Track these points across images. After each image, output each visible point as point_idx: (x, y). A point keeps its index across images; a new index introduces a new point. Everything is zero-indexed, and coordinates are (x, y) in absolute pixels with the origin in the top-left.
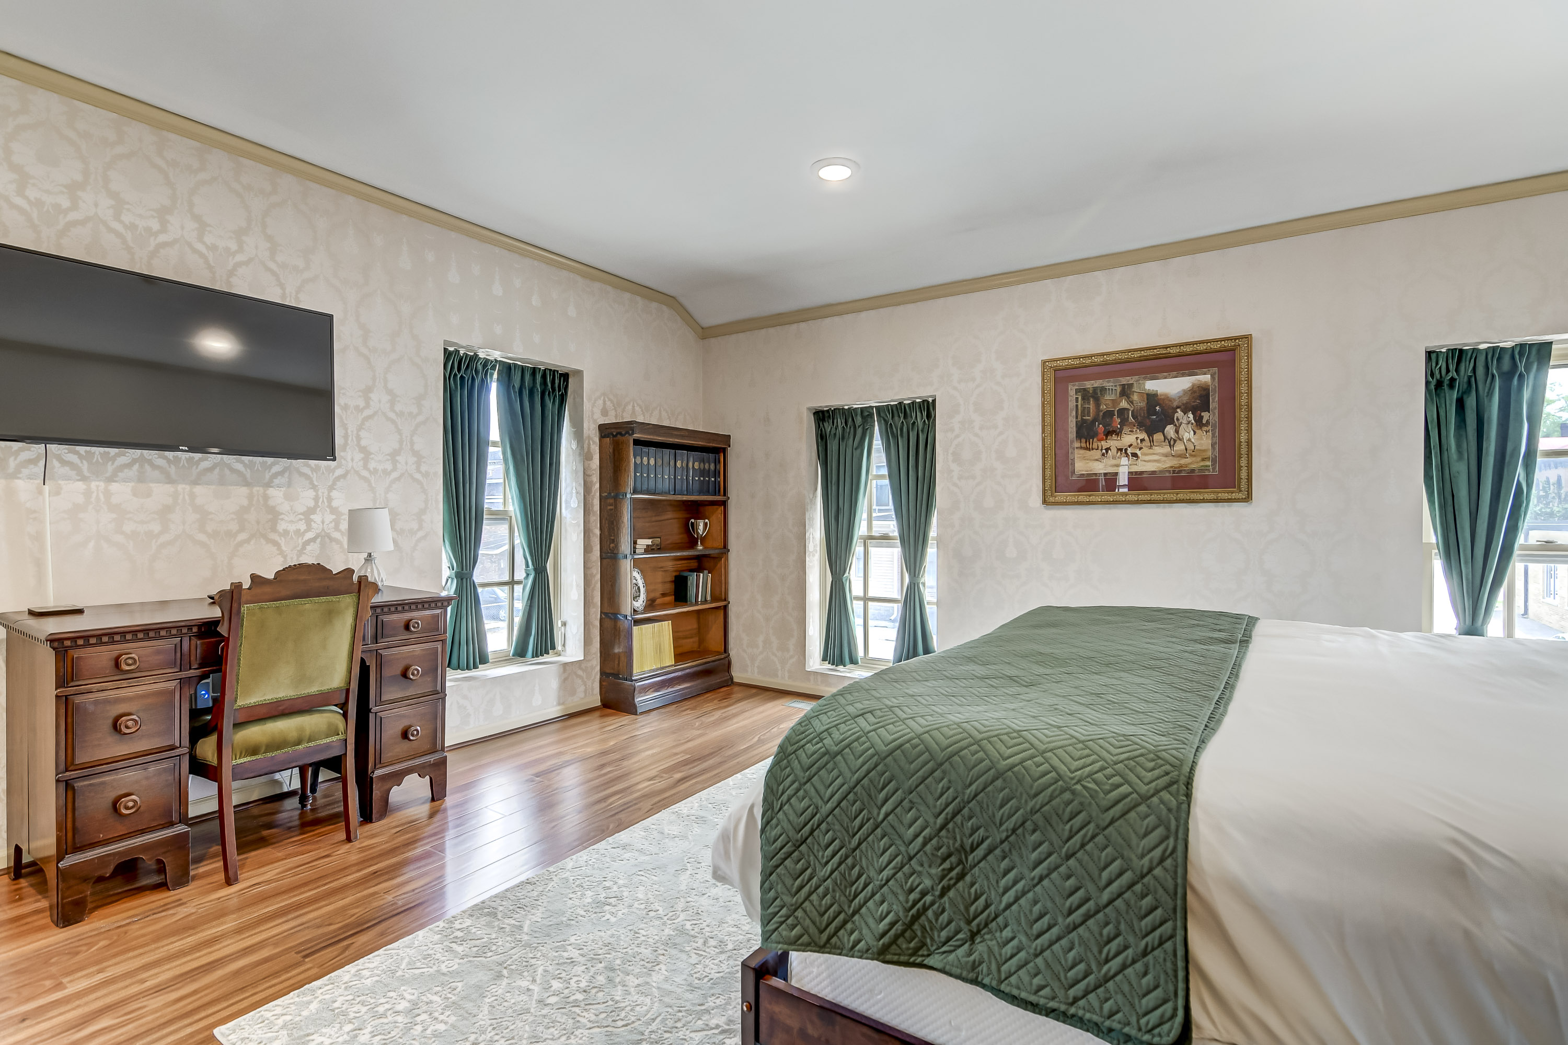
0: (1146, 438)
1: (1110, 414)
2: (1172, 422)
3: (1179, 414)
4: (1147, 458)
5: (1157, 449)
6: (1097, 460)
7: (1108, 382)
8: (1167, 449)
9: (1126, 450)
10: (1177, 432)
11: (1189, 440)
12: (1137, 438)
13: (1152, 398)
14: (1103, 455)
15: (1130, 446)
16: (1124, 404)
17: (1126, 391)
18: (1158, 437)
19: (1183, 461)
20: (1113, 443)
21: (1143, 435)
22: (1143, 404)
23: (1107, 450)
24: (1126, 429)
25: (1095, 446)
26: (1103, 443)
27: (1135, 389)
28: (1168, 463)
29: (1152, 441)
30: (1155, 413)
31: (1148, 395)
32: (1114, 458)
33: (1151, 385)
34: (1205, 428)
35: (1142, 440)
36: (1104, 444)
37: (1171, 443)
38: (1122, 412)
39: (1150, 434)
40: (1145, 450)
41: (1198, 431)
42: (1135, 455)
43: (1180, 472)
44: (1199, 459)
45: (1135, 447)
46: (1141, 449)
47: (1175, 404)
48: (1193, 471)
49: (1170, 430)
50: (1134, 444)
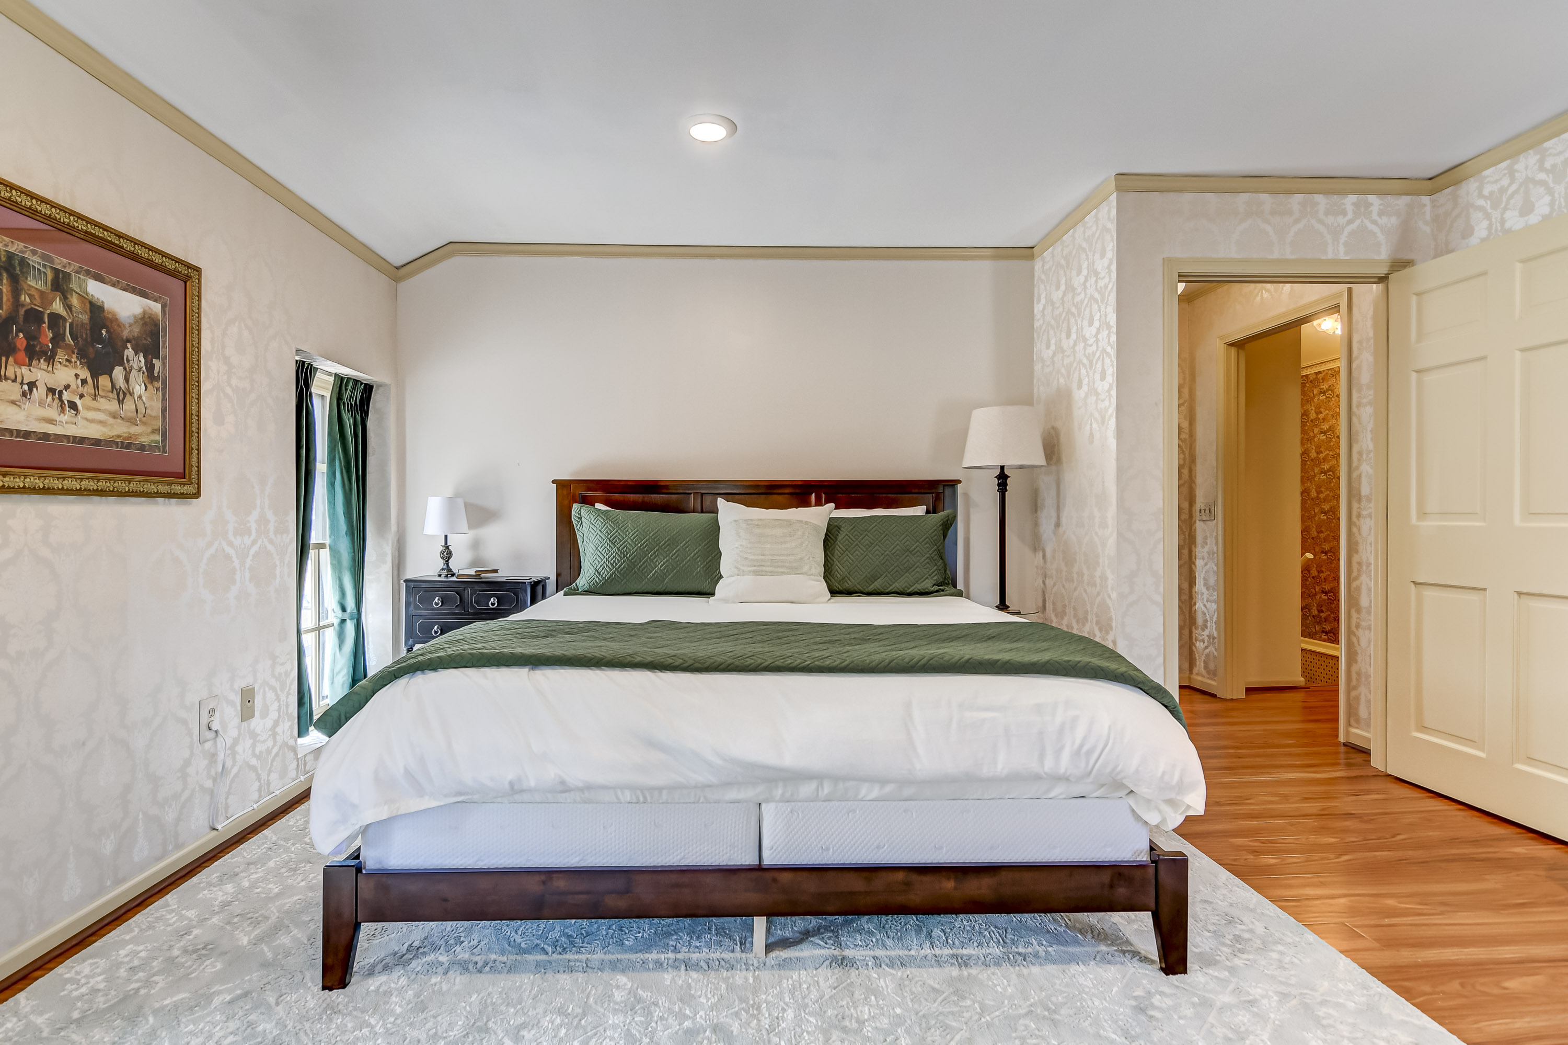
0: (89, 380)
1: (34, 316)
2: (121, 364)
3: (129, 352)
4: (91, 415)
5: (103, 403)
6: (13, 402)
7: (34, 253)
8: (113, 406)
9: (61, 393)
10: (127, 380)
11: (140, 397)
12: (77, 376)
13: (96, 309)
14: (24, 394)
15: (67, 387)
16: (57, 307)
17: (60, 283)
18: (104, 381)
19: (135, 430)
20: (39, 373)
21: (85, 374)
22: (84, 318)
23: (32, 385)
24: (61, 355)
25: (10, 372)
26: (24, 370)
27: (73, 285)
28: (119, 429)
29: (96, 387)
30: (100, 340)
31: (92, 304)
32: (42, 404)
33: (96, 290)
34: (156, 384)
35: (84, 382)
36: (27, 374)
37: (121, 395)
38: (55, 319)
39: (95, 375)
40: (87, 399)
41: (149, 386)
42: (73, 406)
43: (129, 446)
44: (149, 430)
45: (74, 392)
46: (82, 396)
47: (125, 334)
48: (142, 447)
49: (118, 372)
50: (73, 386)
